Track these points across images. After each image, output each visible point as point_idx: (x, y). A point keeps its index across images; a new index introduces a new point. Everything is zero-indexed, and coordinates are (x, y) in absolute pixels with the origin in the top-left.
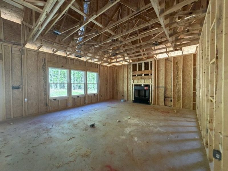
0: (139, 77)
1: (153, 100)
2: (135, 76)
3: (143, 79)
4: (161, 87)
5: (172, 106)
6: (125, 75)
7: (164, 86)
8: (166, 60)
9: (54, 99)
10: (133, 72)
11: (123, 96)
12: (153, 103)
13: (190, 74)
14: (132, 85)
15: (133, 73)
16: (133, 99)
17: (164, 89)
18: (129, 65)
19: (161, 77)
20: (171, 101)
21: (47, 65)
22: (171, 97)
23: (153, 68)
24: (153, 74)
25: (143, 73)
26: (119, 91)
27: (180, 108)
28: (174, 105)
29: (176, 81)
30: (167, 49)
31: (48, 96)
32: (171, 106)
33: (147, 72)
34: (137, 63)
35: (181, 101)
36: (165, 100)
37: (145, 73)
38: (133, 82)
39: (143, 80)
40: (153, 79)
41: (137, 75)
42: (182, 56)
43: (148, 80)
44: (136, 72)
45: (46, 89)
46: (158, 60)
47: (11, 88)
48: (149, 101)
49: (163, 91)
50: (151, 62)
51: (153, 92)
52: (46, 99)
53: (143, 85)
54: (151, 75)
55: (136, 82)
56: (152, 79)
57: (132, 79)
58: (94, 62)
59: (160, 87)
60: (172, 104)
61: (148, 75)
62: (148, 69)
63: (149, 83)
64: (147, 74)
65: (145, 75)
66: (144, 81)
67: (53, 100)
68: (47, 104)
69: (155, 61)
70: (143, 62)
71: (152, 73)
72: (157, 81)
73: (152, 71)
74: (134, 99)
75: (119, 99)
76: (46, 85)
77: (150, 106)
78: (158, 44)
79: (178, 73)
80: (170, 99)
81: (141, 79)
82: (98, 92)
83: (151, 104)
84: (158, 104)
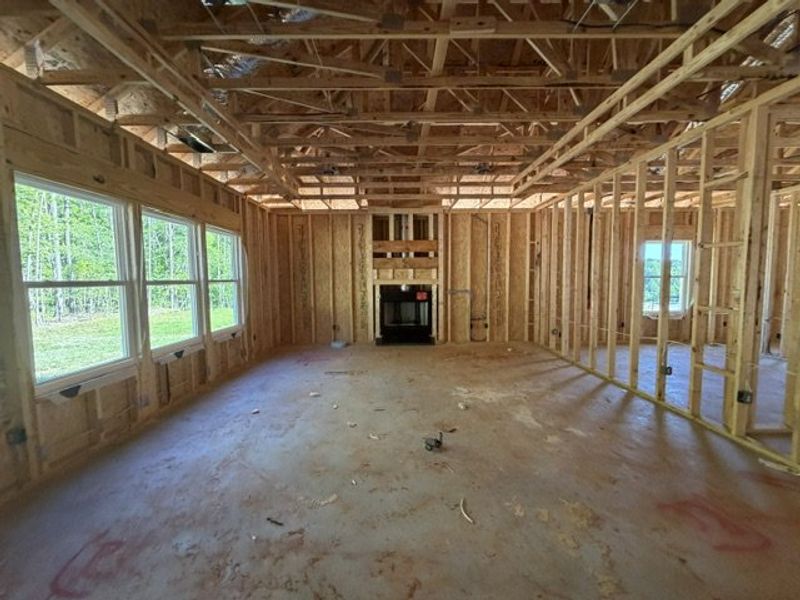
0: (398, 261)
1: (441, 330)
2: (383, 255)
3: (411, 268)
4: (462, 292)
5: (488, 340)
6: (343, 250)
7: (468, 288)
8: (476, 216)
10: (377, 243)
11: (334, 327)
12: (441, 337)
13: (522, 258)
14: (374, 287)
15: (374, 247)
16: (378, 335)
17: (468, 297)
18: (357, 217)
19: (460, 263)
20: (486, 326)
22: (485, 318)
23: (441, 236)
24: (441, 254)
25: (411, 247)
26: (315, 312)
27: (504, 341)
28: (492, 335)
29: (495, 274)
30: (495, 188)
32: (485, 340)
33: (421, 246)
34: (391, 213)
35: (507, 325)
36: (471, 326)
37: (418, 250)
38: (376, 277)
39: (411, 271)
40: (441, 269)
41: (389, 255)
42: (509, 215)
43: (426, 272)
44: (385, 242)
46: (452, 215)
48: (431, 333)
49: (465, 302)
50: (436, 215)
51: (441, 307)
53: (407, 285)
54: (436, 255)
55: (389, 278)
56: (437, 268)
57: (374, 268)
58: (228, 183)
59: (458, 291)
60: (488, 335)
61: (426, 255)
62: (426, 238)
63: (431, 279)
64: (423, 251)
65: (417, 255)
66: (414, 272)
69: (447, 215)
70: (411, 212)
71: (437, 249)
72: (452, 275)
73: (437, 243)
74: (381, 333)
75: (316, 341)
77: (432, 347)
78: (488, 171)
79: (498, 254)
80: (481, 323)
81: (405, 267)
82: (243, 321)
83: (436, 342)
84: (453, 340)
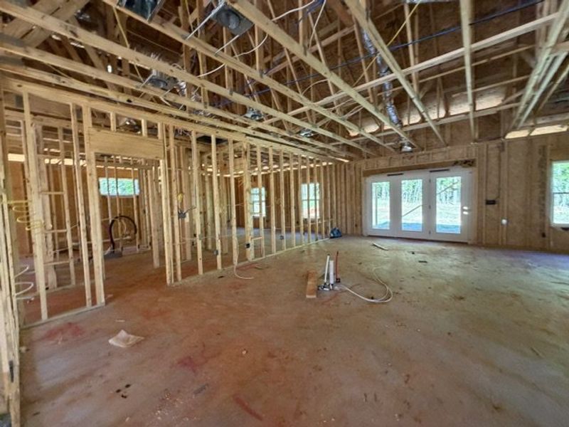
9: (564, 227)
21: (548, 158)
31: (547, 220)
45: (544, 205)
47: (484, 202)
52: (543, 225)
67: (561, 230)
68: (544, 235)
76: (544, 198)
